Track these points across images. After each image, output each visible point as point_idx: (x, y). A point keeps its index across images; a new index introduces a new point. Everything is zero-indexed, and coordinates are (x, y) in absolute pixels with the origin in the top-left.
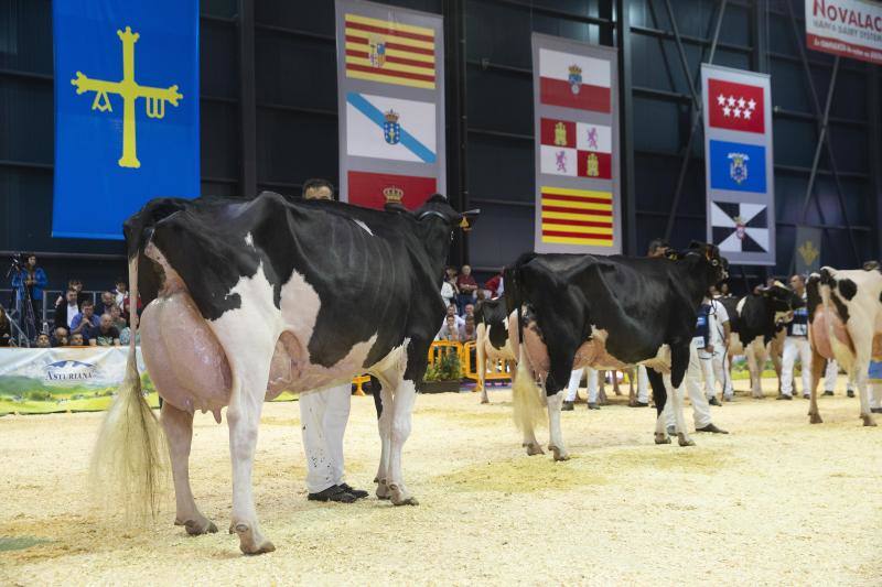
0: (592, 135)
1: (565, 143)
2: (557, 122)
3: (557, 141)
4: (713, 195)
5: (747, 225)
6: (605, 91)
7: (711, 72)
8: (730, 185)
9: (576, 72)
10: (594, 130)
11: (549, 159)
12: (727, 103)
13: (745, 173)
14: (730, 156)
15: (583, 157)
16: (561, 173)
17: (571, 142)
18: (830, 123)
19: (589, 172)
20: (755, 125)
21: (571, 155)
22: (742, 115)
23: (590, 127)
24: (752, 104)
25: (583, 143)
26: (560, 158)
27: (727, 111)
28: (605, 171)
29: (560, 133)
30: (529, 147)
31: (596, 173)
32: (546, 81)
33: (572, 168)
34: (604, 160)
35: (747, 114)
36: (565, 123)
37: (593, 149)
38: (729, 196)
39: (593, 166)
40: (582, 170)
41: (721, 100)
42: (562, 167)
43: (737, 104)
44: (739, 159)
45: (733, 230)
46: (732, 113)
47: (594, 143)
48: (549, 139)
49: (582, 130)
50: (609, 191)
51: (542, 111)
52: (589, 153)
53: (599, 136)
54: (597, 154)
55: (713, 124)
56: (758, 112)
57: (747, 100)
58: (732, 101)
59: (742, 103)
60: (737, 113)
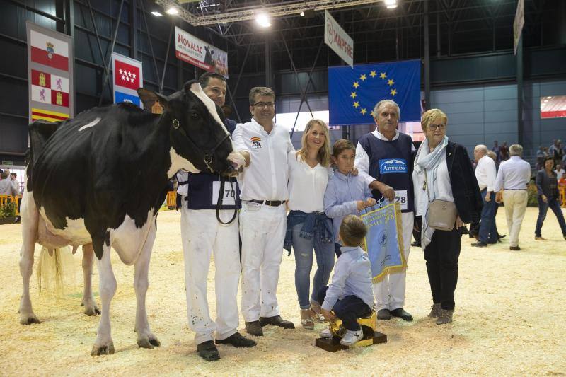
0: (59, 82)
1: (44, 85)
2: (40, 73)
3: (40, 83)
6: (65, 59)
7: (116, 57)
9: (50, 46)
10: (60, 79)
11: (37, 94)
12: (123, 73)
14: (124, 100)
15: (54, 93)
16: (43, 101)
17: (48, 85)
18: (163, 88)
19: (58, 102)
20: (135, 86)
21: (48, 92)
22: (130, 80)
23: (58, 77)
24: (134, 76)
25: (54, 86)
26: (42, 93)
27: (123, 78)
28: (65, 103)
29: (42, 79)
30: (26, 84)
31: (61, 103)
32: (35, 50)
33: (48, 100)
34: (65, 96)
35: (132, 80)
36: (45, 74)
37: (59, 90)
39: (59, 99)
40: (54, 101)
41: (121, 72)
42: (43, 98)
43: (128, 74)
44: (128, 102)
46: (126, 79)
47: (60, 87)
48: (36, 82)
49: (54, 79)
50: (67, 113)
51: (32, 66)
52: (57, 92)
53: (63, 83)
54: (61, 93)
55: (117, 83)
56: (137, 80)
57: (132, 73)
58: (125, 73)
59: (130, 74)
60: (128, 79)
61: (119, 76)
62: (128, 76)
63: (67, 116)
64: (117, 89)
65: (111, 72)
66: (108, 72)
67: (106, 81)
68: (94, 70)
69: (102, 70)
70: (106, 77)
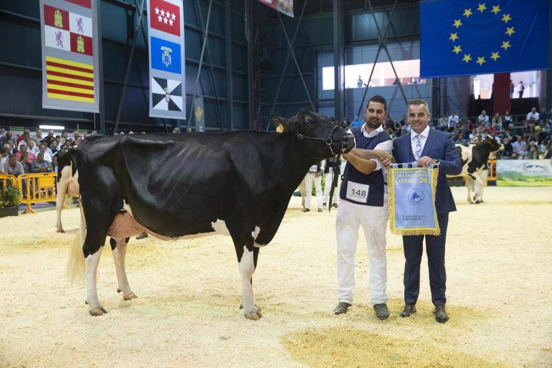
0: (79, 22)
1: (61, 26)
2: (56, 9)
3: (56, 24)
4: (154, 73)
5: (172, 94)
8: (162, 67)
10: (81, 19)
11: (51, 37)
12: (160, 13)
13: (170, 60)
14: (162, 48)
15: (74, 37)
16: (60, 47)
17: (66, 26)
18: (208, 34)
19: (79, 50)
20: (174, 30)
21: (66, 36)
22: (168, 22)
24: (174, 17)
25: (74, 28)
26: (59, 36)
27: (160, 19)
28: (88, 51)
29: (58, 18)
30: (37, 26)
31: (83, 51)
33: (67, 46)
34: (88, 41)
35: (171, 23)
36: (61, 11)
37: (80, 33)
38: (162, 74)
39: (81, 45)
40: (74, 47)
41: (157, 11)
42: (60, 43)
43: (165, 15)
44: (167, 50)
45: (164, 96)
46: (163, 20)
47: (81, 29)
48: (51, 22)
49: (73, 18)
50: (91, 64)
52: (78, 35)
53: (84, 24)
54: (83, 37)
55: (152, 26)
56: (177, 21)
57: (171, 13)
58: (163, 12)
59: (168, 15)
60: (166, 21)
61: (154, 16)
62: (165, 17)
63: (91, 67)
64: (153, 33)
65: (145, 13)
66: (141, 12)
67: (139, 24)
68: (123, 10)
69: (134, 10)
70: (139, 19)
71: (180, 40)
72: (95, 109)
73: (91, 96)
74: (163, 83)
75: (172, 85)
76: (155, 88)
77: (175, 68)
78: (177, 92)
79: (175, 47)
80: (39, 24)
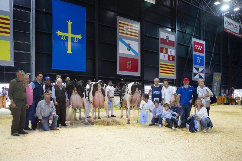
0: (171, 51)
2: (164, 48)
3: (164, 52)
4: (194, 66)
5: (200, 73)
6: (173, 42)
7: (194, 40)
8: (197, 64)
9: (168, 37)
10: (171, 50)
11: (163, 57)
12: (197, 46)
13: (200, 61)
14: (197, 58)
15: (169, 56)
16: (164, 59)
17: (167, 53)
18: (214, 53)
19: (170, 60)
20: (202, 52)
21: (166, 55)
22: (200, 49)
23: (170, 50)
24: (202, 47)
25: (169, 53)
26: (164, 56)
27: (197, 48)
28: (173, 60)
29: (164, 50)
31: (171, 60)
32: (162, 39)
33: (167, 59)
34: (173, 57)
35: (201, 49)
36: (165, 48)
37: (171, 54)
38: (197, 66)
39: (171, 59)
40: (169, 59)
41: (196, 46)
42: (165, 58)
43: (199, 47)
44: (199, 58)
45: (198, 73)
46: (198, 49)
47: (171, 53)
48: (162, 52)
49: (169, 50)
50: (174, 64)
51: (161, 45)
52: (170, 55)
53: (172, 52)
54: (172, 56)
55: (194, 51)
56: (203, 49)
57: (201, 46)
58: (198, 46)
59: (200, 47)
60: (199, 49)
61: (195, 48)
62: (199, 48)
63: (174, 65)
64: (194, 53)
65: (192, 47)
66: (190, 47)
67: (190, 51)
68: (185, 47)
69: (188, 47)
70: (190, 49)
71: (204, 55)
72: (175, 78)
73: (173, 74)
74: (197, 69)
75: (200, 70)
76: (195, 71)
77: (201, 64)
78: (202, 72)
79: (202, 57)
80: (159, 53)
